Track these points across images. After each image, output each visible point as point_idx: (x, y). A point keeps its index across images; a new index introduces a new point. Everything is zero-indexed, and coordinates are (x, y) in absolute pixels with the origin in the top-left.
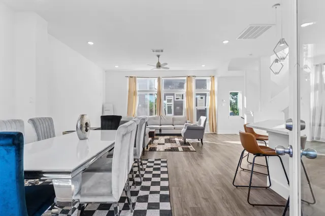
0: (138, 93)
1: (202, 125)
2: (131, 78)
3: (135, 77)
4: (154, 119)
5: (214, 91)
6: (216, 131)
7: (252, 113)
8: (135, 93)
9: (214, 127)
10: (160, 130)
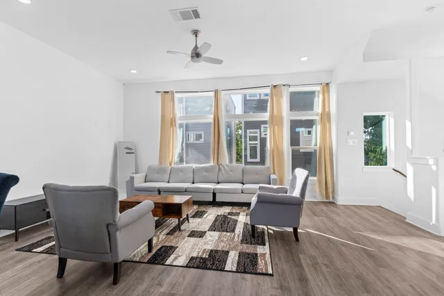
0: (178, 122)
1: (296, 193)
2: (166, 95)
3: (173, 93)
4: (206, 170)
5: (329, 114)
6: (333, 197)
7: (431, 162)
8: (173, 122)
9: (330, 190)
10: (214, 194)
